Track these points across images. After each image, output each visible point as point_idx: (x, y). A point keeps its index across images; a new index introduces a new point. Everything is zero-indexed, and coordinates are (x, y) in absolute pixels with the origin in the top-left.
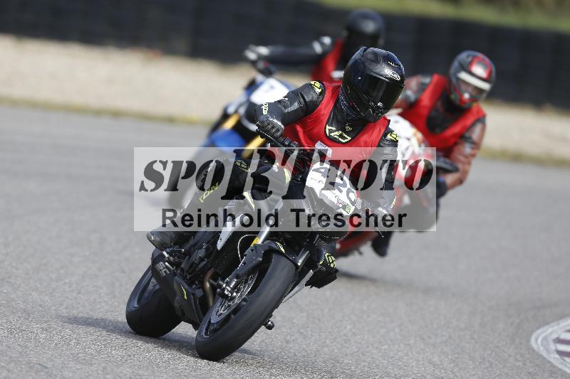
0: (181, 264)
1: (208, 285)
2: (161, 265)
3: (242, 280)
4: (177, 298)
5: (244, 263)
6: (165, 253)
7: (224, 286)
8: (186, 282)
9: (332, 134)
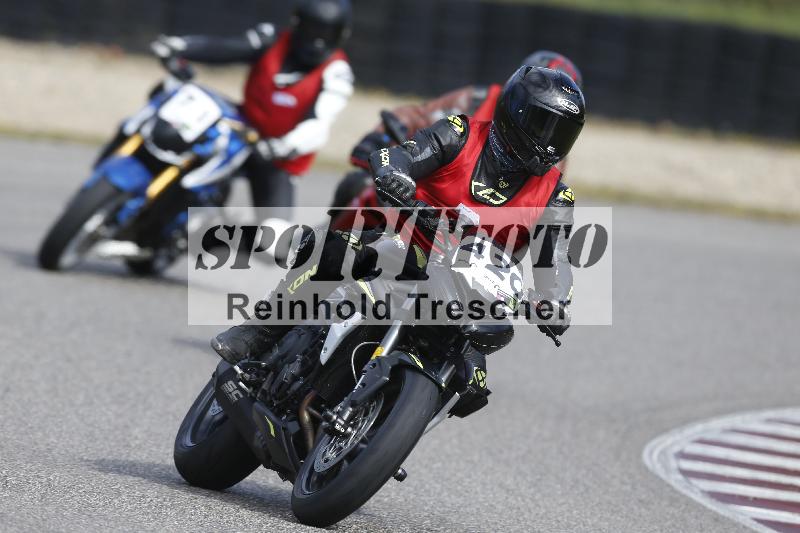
0: (261, 384)
1: (306, 417)
2: (230, 386)
3: (361, 409)
4: (259, 434)
5: (363, 384)
6: (237, 368)
7: (335, 417)
8: (272, 411)
9: (480, 193)
